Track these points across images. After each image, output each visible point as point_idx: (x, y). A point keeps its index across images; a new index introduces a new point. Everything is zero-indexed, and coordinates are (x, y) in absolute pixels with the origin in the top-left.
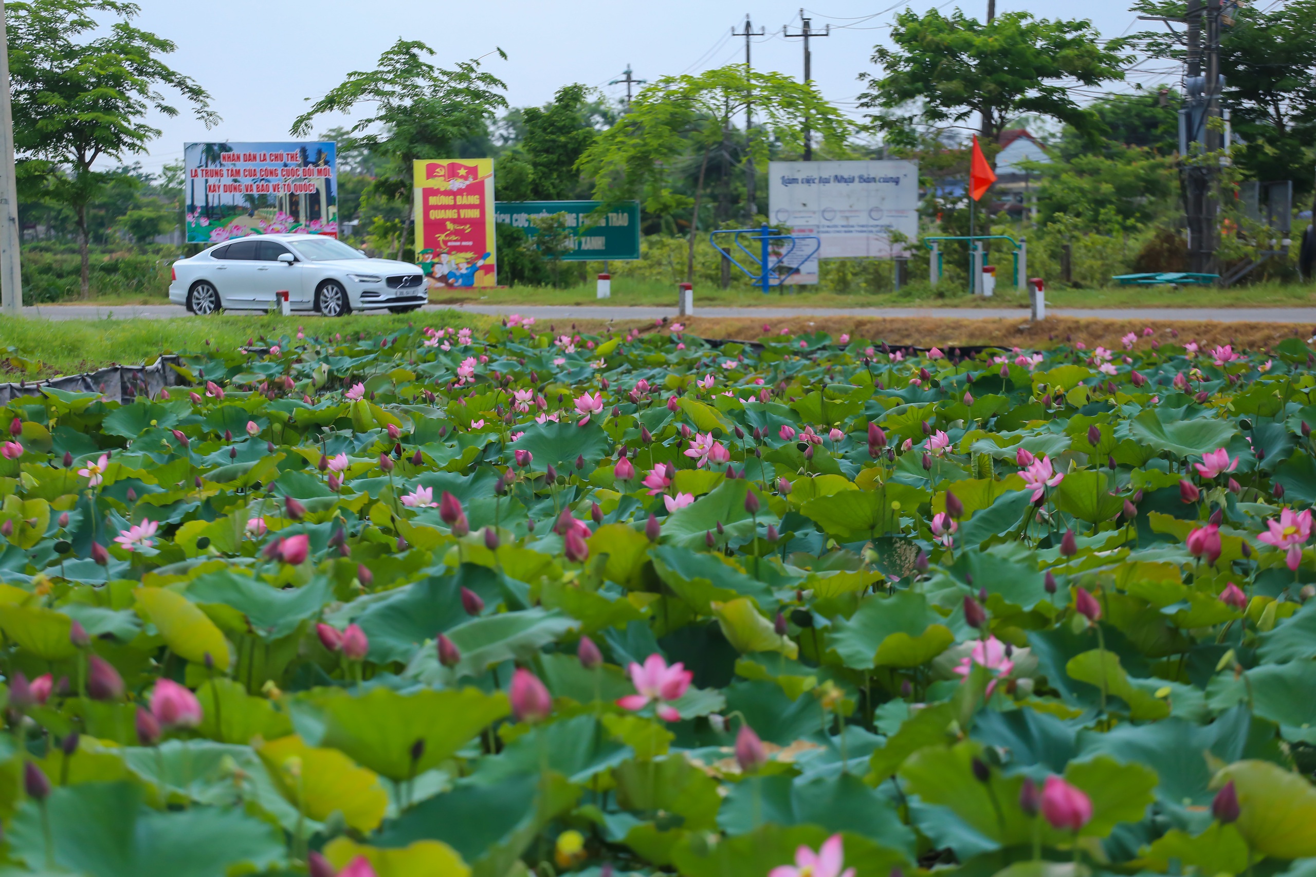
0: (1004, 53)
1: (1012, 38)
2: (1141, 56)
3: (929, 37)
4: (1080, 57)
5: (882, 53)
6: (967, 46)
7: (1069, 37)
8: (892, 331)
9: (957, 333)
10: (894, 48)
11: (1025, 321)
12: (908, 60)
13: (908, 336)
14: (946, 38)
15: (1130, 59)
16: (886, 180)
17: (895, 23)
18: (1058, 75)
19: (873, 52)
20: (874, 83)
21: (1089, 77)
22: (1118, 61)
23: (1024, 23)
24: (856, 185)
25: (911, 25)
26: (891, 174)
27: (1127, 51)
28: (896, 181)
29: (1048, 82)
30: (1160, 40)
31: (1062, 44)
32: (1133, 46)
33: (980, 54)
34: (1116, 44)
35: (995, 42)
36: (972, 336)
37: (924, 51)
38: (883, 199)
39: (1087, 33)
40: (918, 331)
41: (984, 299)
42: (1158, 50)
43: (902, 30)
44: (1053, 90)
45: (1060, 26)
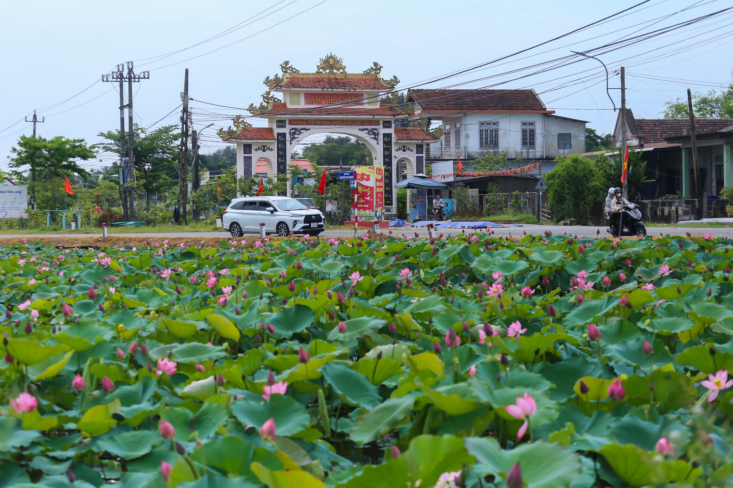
0: (57, 149)
1: (60, 145)
2: (101, 151)
3: (33, 144)
4: (82, 151)
5: (14, 150)
6: (45, 147)
7: (77, 144)
8: (54, 241)
9: (77, 242)
10: (19, 148)
11: (101, 238)
12: (25, 152)
13: (60, 243)
14: (38, 144)
15: (97, 152)
16: (16, 192)
17: (20, 140)
18: (74, 157)
19: (11, 149)
20: (13, 160)
21: (85, 157)
22: (93, 152)
23: (63, 140)
24: (7, 194)
25: (25, 140)
26: (19, 190)
27: (96, 149)
28: (20, 192)
29: (71, 159)
30: (107, 146)
31: (75, 147)
32: (99, 147)
33: (49, 151)
34: (93, 147)
35: (55, 146)
36: (82, 243)
37: (30, 149)
38: (15, 198)
39: (83, 143)
40: (63, 241)
41: (72, 231)
42: (107, 149)
43: (22, 142)
44: (72, 162)
45: (75, 141)
